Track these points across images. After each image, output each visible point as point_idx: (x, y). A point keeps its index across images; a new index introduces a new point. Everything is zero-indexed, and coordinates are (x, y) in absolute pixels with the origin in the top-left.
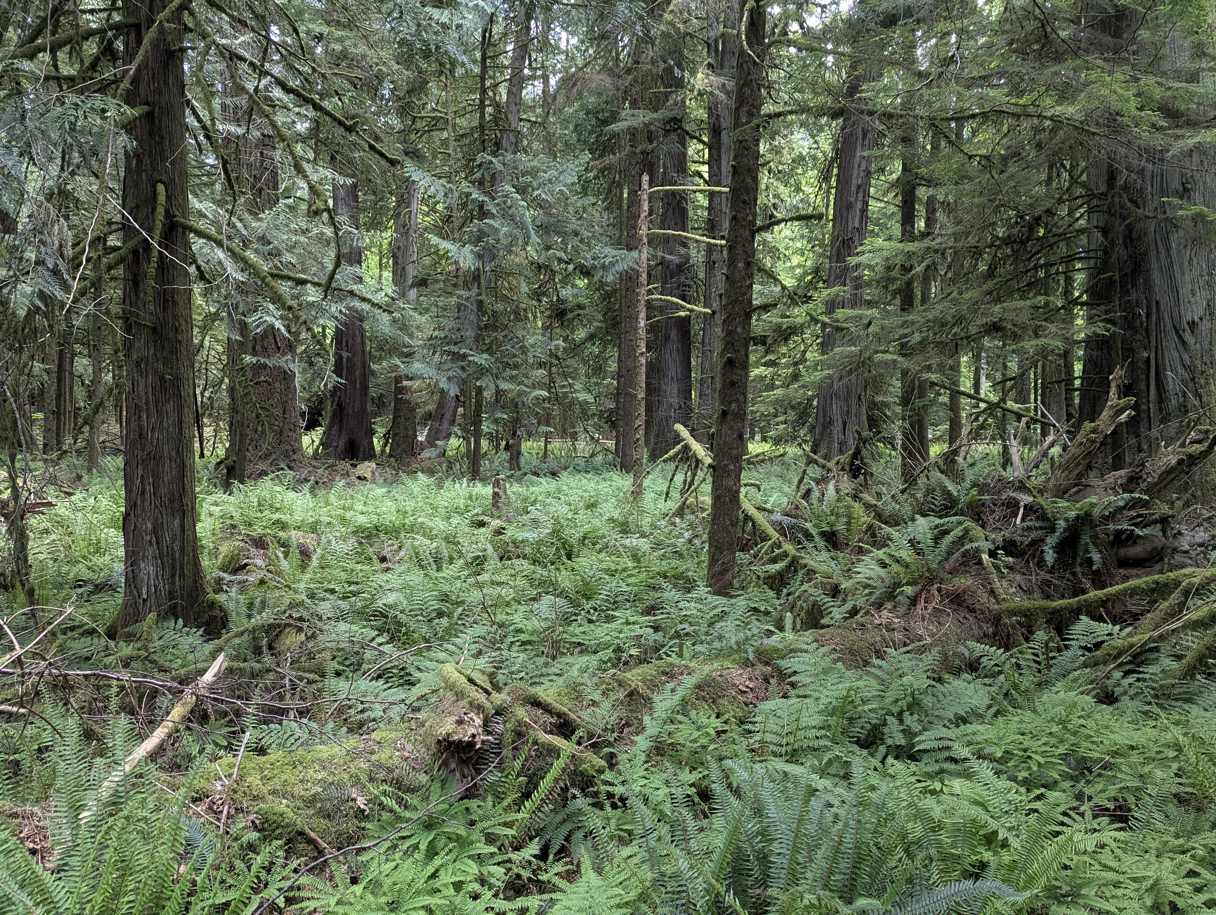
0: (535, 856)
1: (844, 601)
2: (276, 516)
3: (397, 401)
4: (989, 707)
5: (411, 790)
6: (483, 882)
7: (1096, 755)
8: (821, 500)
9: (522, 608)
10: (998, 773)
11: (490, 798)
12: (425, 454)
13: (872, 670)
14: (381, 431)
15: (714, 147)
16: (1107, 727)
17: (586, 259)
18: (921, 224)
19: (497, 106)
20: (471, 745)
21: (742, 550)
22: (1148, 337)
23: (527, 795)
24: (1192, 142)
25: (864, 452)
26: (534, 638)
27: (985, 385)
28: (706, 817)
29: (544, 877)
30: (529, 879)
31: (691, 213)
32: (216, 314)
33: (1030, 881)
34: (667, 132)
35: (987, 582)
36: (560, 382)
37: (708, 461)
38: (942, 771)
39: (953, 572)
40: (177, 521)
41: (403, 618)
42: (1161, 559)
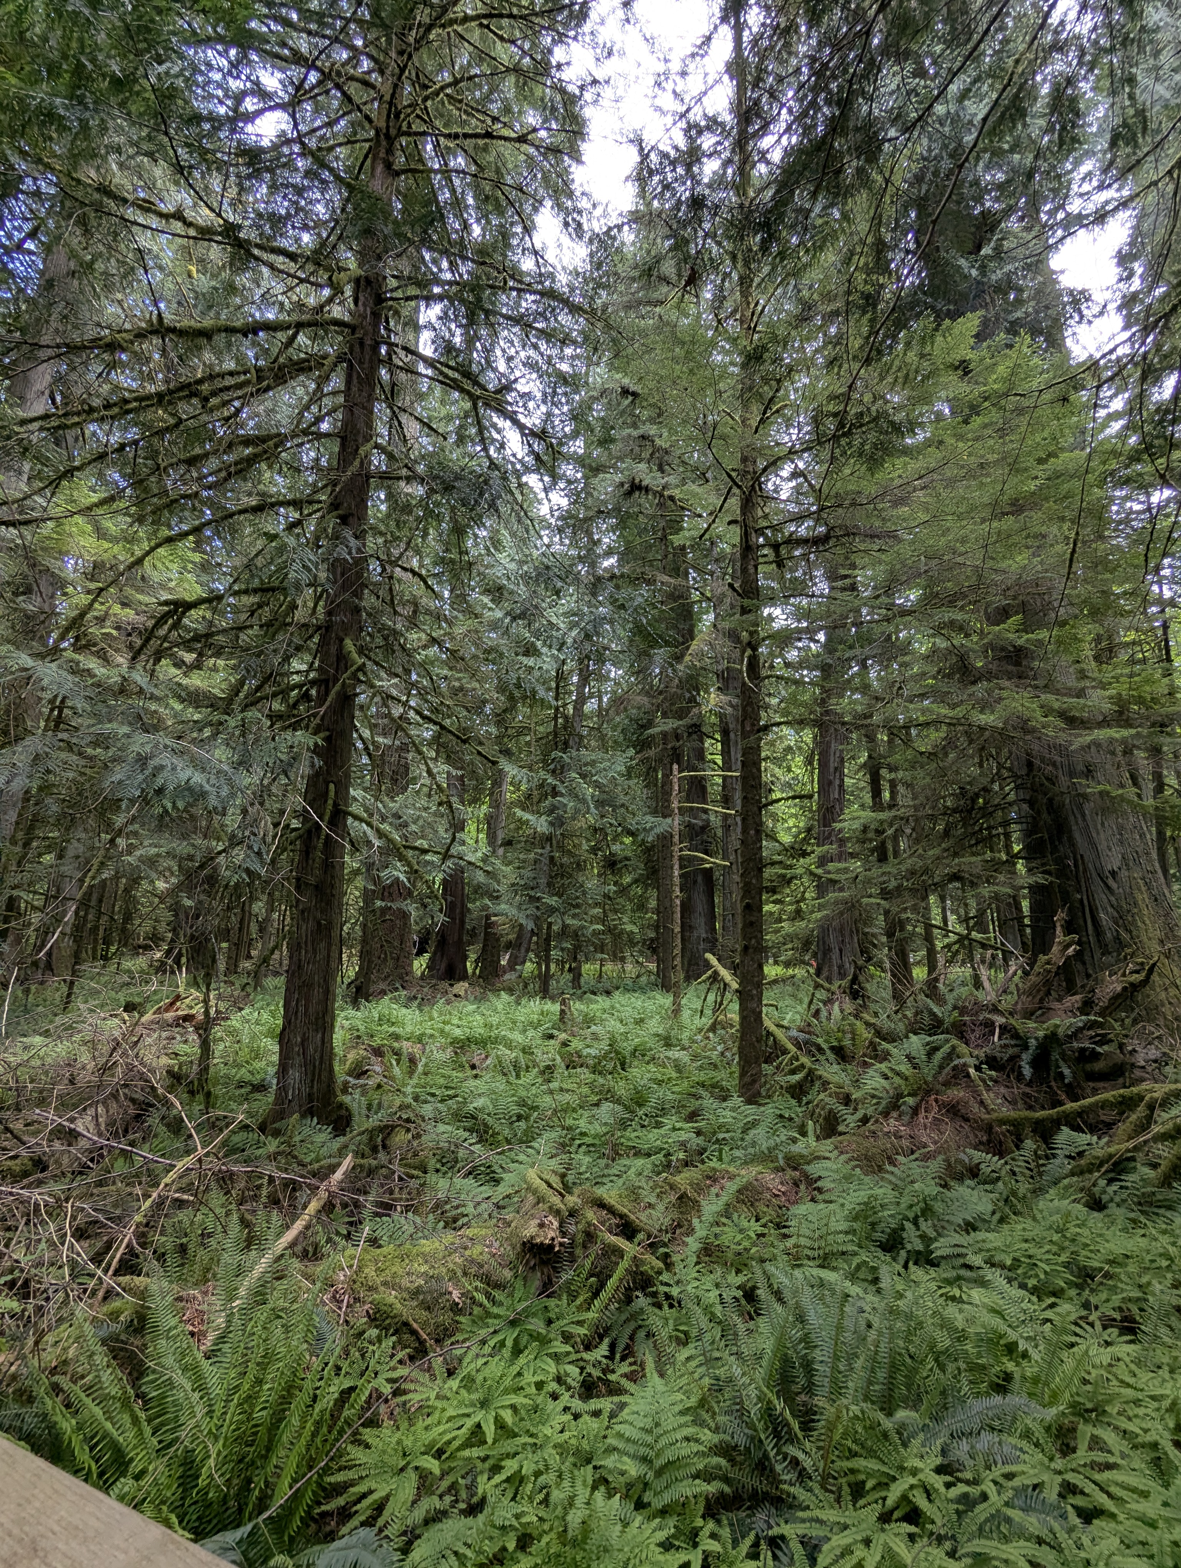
0: (606, 1357)
1: (856, 1109)
2: (392, 1029)
3: (487, 934)
4: (994, 1213)
5: (498, 1286)
6: (559, 1380)
7: (1096, 1264)
8: (829, 1019)
9: (586, 1114)
10: (1010, 1281)
11: (565, 1297)
12: (507, 977)
13: (887, 1176)
14: (473, 956)
15: (725, 742)
16: (1101, 1235)
17: (632, 823)
18: (886, 795)
19: (566, 718)
20: (551, 1247)
21: (766, 1062)
22: (1079, 882)
23: (596, 1294)
24: (1089, 739)
25: (861, 978)
26: (597, 1142)
27: (952, 918)
28: (752, 1318)
29: (612, 1377)
30: (599, 1378)
31: (709, 789)
32: (359, 869)
33: (1055, 1397)
34: (690, 734)
35: (976, 1094)
36: (612, 916)
37: (735, 986)
38: (959, 1278)
39: (947, 1084)
40: (320, 1035)
41: (490, 1121)
42: (1122, 1074)
